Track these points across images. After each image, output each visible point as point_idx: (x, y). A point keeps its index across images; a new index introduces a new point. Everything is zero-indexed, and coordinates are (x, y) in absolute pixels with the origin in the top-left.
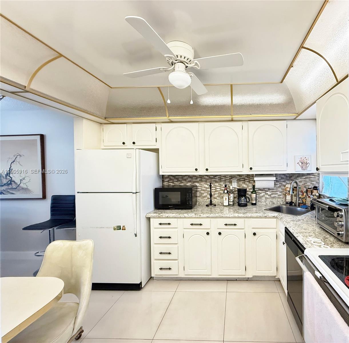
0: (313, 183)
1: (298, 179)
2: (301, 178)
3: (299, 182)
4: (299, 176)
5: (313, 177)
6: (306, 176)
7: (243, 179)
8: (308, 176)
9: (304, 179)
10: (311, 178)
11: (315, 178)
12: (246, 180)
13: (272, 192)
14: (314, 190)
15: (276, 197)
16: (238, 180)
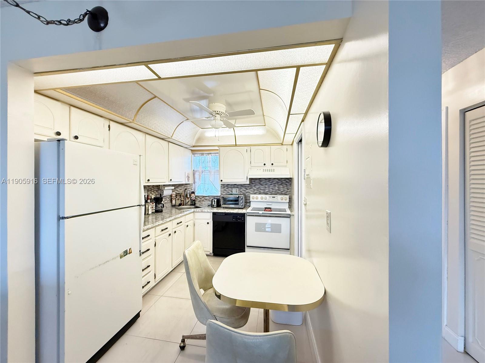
0: (189, 189)
1: (179, 188)
2: (181, 187)
3: (180, 190)
4: (180, 186)
5: (189, 186)
6: (185, 186)
7: (150, 189)
8: (186, 186)
9: (183, 187)
10: (188, 186)
11: (190, 186)
12: (152, 190)
13: (165, 199)
14: (192, 194)
15: (166, 202)
16: (147, 190)
